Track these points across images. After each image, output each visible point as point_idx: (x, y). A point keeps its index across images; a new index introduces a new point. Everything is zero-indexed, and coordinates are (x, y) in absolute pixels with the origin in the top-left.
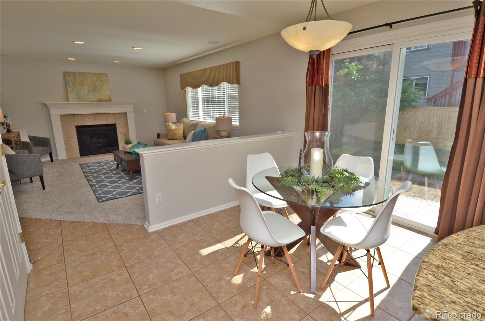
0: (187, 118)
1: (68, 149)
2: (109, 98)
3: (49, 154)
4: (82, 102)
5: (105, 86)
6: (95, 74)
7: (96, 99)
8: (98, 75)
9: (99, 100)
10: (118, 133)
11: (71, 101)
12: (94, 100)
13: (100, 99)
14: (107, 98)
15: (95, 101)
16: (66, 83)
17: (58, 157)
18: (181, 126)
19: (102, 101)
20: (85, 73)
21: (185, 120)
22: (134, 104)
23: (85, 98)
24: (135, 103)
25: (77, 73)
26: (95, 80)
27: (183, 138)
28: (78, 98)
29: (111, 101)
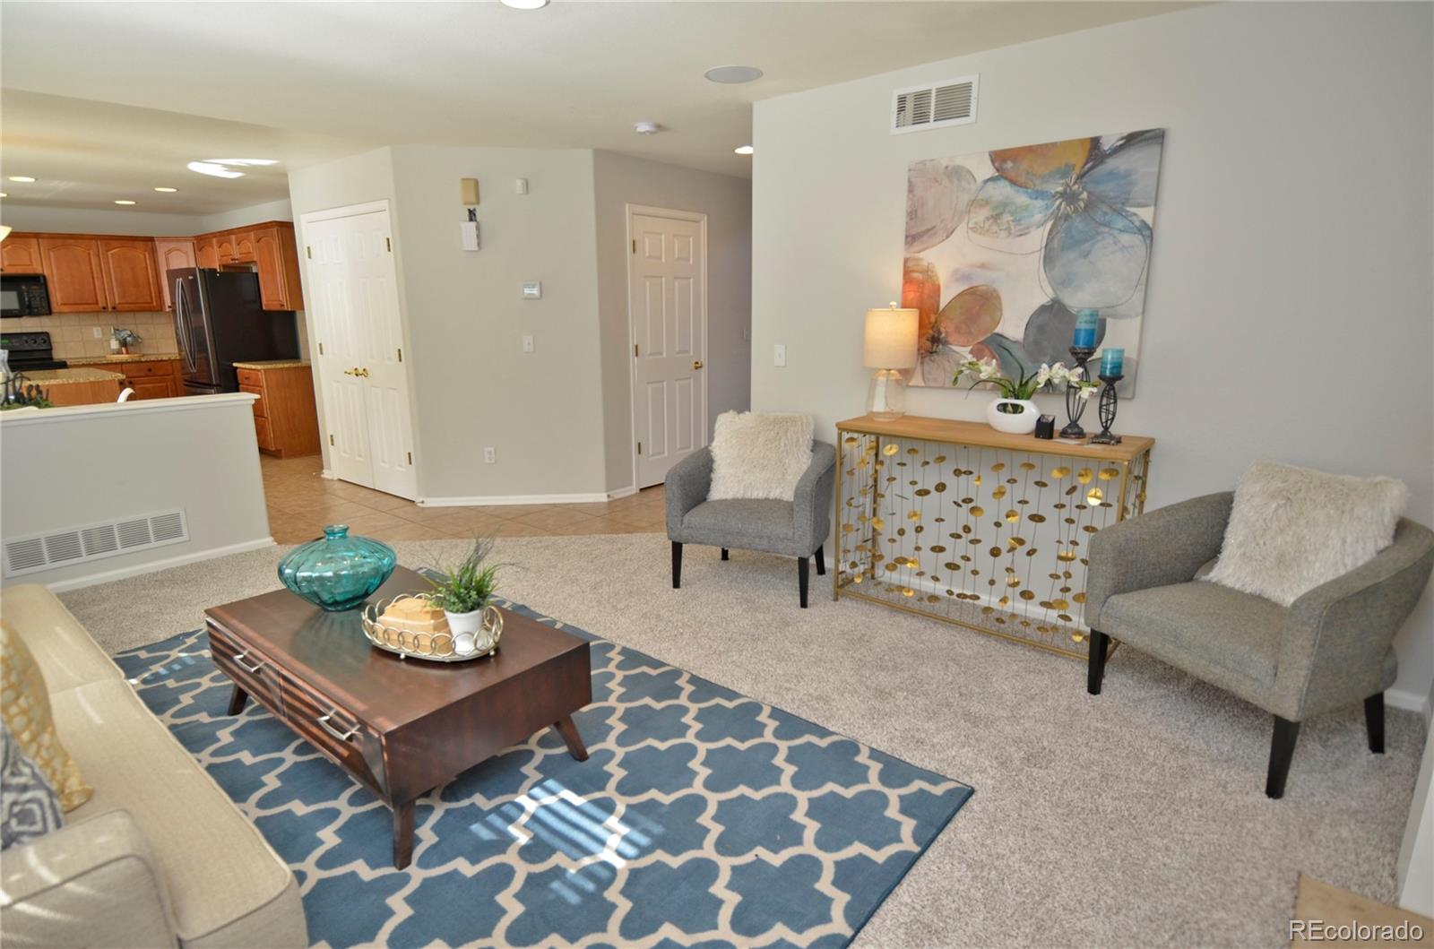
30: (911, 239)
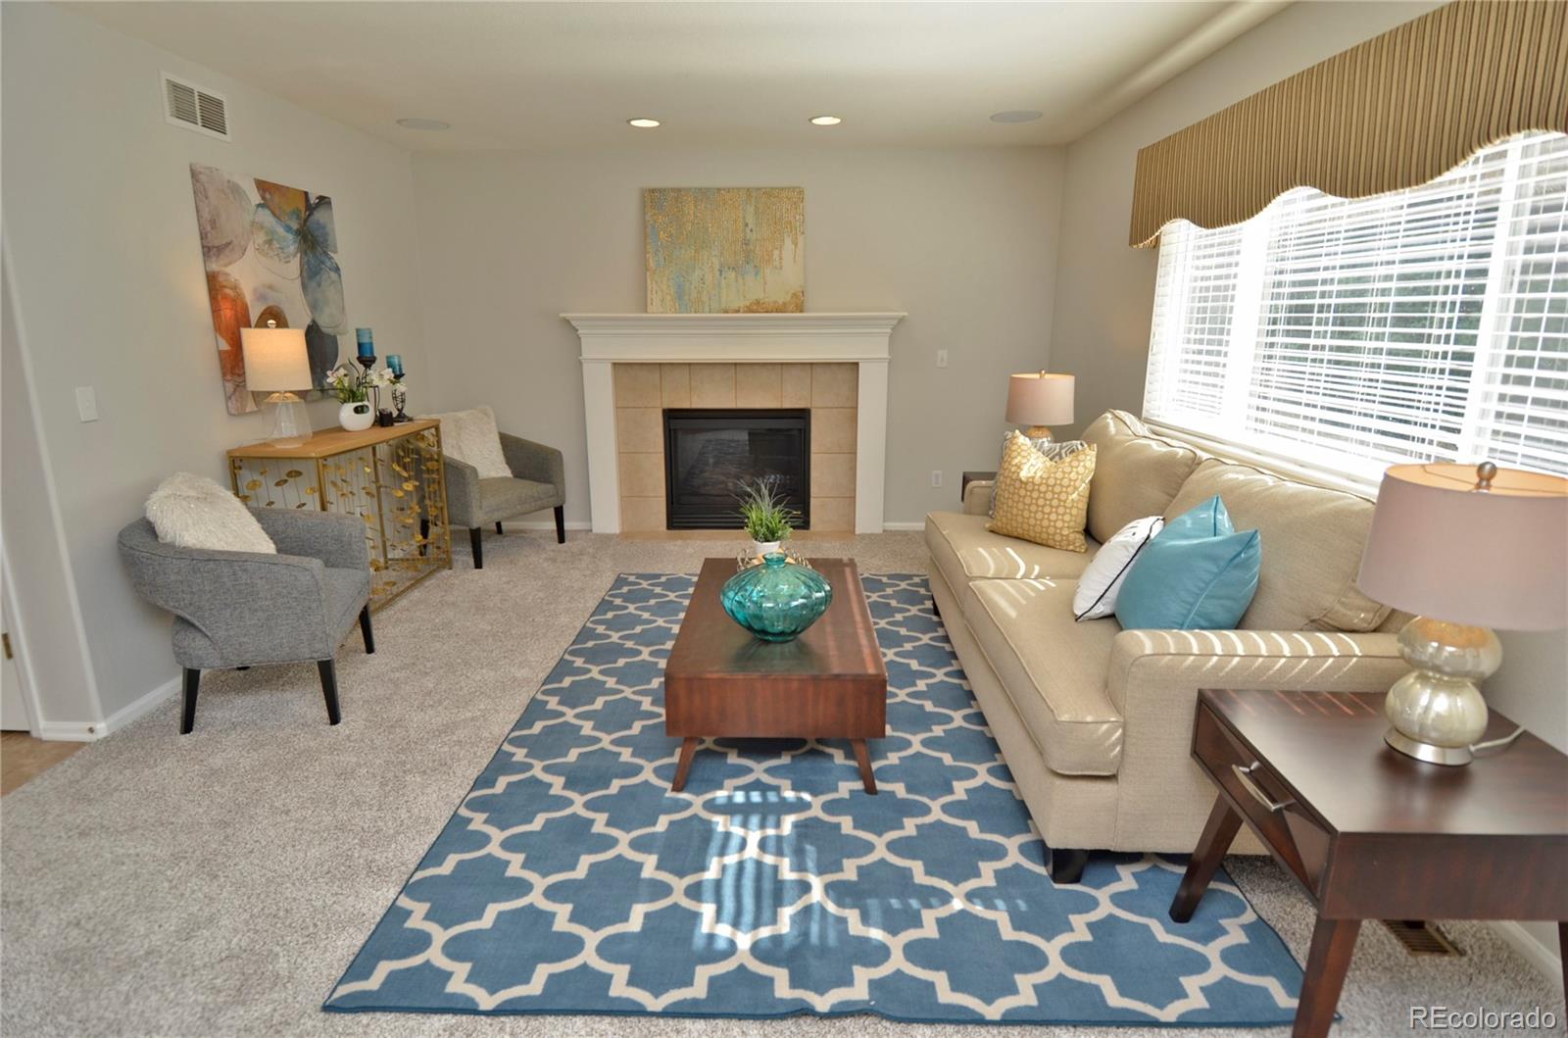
0: (1137, 411)
1: (630, 496)
2: (794, 295)
3: (552, 509)
4: (693, 315)
5: (788, 242)
6: (754, 194)
7: (742, 303)
8: (765, 197)
9: (756, 307)
10: (814, 447)
11: (655, 311)
12: (735, 306)
13: (758, 302)
14: (788, 298)
15: (738, 311)
16: (646, 233)
17: (593, 523)
18: (1084, 463)
19: (767, 312)
20: (719, 190)
21: (1118, 424)
22: (895, 322)
23: (705, 298)
24: (901, 320)
25: (688, 190)
26: (750, 220)
27: (1080, 539)
28: (680, 297)
29: (801, 311)
30: (209, 251)
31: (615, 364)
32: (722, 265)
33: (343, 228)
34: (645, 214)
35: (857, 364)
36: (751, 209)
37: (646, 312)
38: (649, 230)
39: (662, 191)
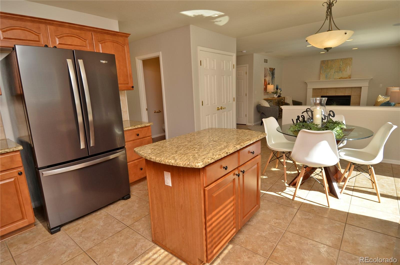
2: (349, 76)
4: (328, 80)
5: (348, 67)
6: (342, 60)
8: (344, 60)
9: (341, 78)
10: (351, 102)
11: (321, 80)
13: (341, 77)
14: (348, 76)
15: (337, 79)
16: (321, 68)
19: (343, 79)
20: (336, 59)
22: (370, 79)
23: (331, 77)
24: (372, 79)
25: (329, 60)
26: (341, 64)
28: (326, 77)
29: (350, 78)
30: (265, 77)
31: (313, 89)
32: (335, 72)
33: (276, 72)
34: (321, 64)
35: (361, 87)
36: (341, 62)
37: (320, 80)
38: (322, 67)
39: (325, 61)
